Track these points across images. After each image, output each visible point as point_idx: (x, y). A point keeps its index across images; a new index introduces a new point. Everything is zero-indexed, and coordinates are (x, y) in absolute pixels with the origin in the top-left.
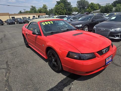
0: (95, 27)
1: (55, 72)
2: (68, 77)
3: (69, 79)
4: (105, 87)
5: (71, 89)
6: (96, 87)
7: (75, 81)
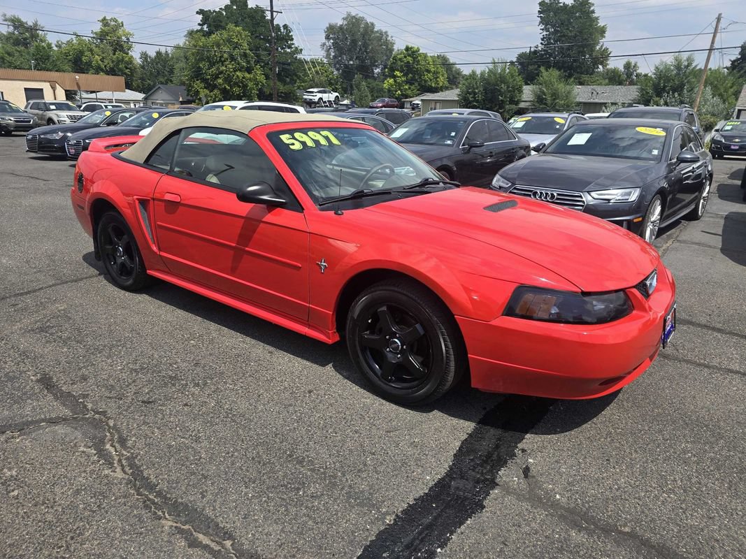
0: (497, 177)
1: (402, 410)
2: (482, 422)
3: (493, 433)
4: (670, 446)
5: (533, 471)
6: (636, 451)
7: (528, 436)
